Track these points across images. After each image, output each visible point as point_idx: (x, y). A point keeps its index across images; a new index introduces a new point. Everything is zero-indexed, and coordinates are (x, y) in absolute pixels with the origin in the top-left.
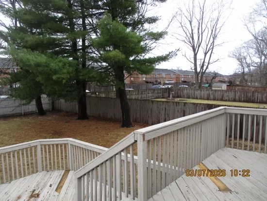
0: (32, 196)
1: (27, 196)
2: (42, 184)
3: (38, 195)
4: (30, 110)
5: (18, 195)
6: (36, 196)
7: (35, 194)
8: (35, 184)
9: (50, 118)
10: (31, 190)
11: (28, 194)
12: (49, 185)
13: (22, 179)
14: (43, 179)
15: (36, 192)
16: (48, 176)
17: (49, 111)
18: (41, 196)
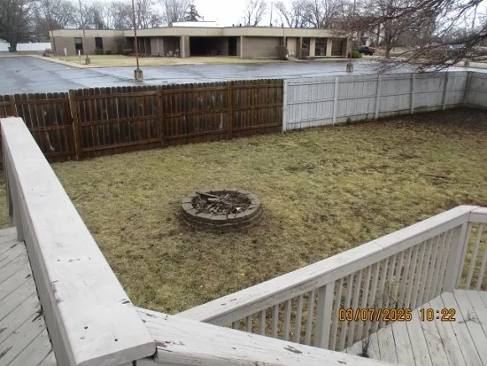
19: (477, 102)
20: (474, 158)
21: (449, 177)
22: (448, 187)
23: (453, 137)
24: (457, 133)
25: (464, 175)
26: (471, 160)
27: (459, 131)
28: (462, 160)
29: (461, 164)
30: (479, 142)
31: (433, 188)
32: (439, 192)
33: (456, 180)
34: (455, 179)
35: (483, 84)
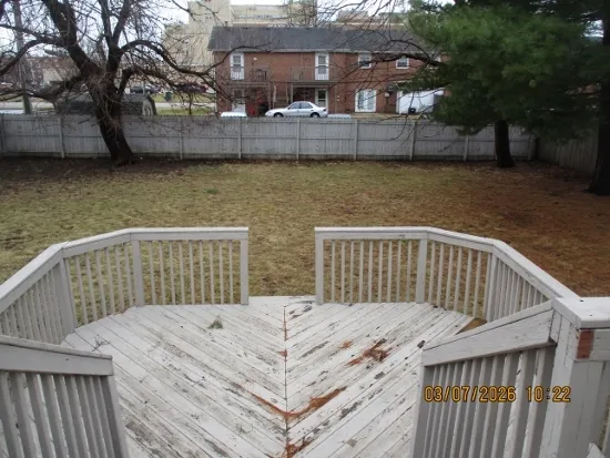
0: (370, 353)
1: (362, 347)
2: (407, 333)
3: (383, 356)
4: (482, 152)
5: (349, 339)
6: (379, 355)
7: (379, 352)
8: (393, 327)
9: (519, 177)
10: (378, 338)
11: (366, 344)
12: (418, 341)
13: (376, 305)
14: (415, 322)
15: (384, 347)
16: (429, 319)
17: (523, 160)
18: (387, 361)
19: (19, 149)
20: (41, 209)
21: (21, 236)
22: (25, 247)
23: (7, 194)
24: (10, 188)
25: (37, 229)
26: (38, 212)
27: (12, 185)
28: (28, 215)
29: (30, 219)
30: (39, 192)
31: (9, 253)
32: (18, 254)
33: (31, 237)
34: (29, 236)
35: (20, 127)
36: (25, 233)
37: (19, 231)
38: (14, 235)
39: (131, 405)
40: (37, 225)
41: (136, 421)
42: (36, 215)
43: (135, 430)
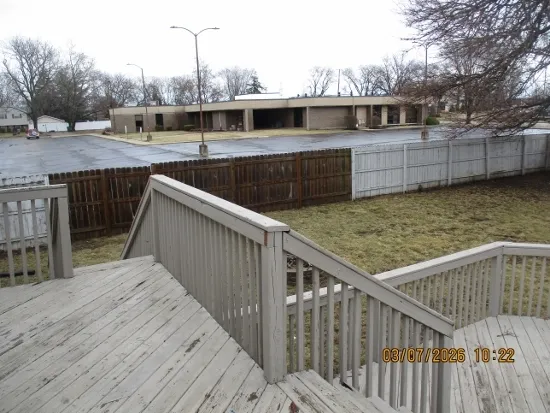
20: (548, 218)
21: (518, 236)
23: (529, 201)
24: (534, 196)
25: (534, 235)
26: (544, 221)
27: (537, 195)
28: (535, 221)
29: (533, 225)
34: (524, 238)
36: (522, 235)
37: (519, 232)
38: (513, 234)
39: (497, 387)
40: (536, 231)
41: (492, 400)
42: (542, 223)
43: (486, 405)
